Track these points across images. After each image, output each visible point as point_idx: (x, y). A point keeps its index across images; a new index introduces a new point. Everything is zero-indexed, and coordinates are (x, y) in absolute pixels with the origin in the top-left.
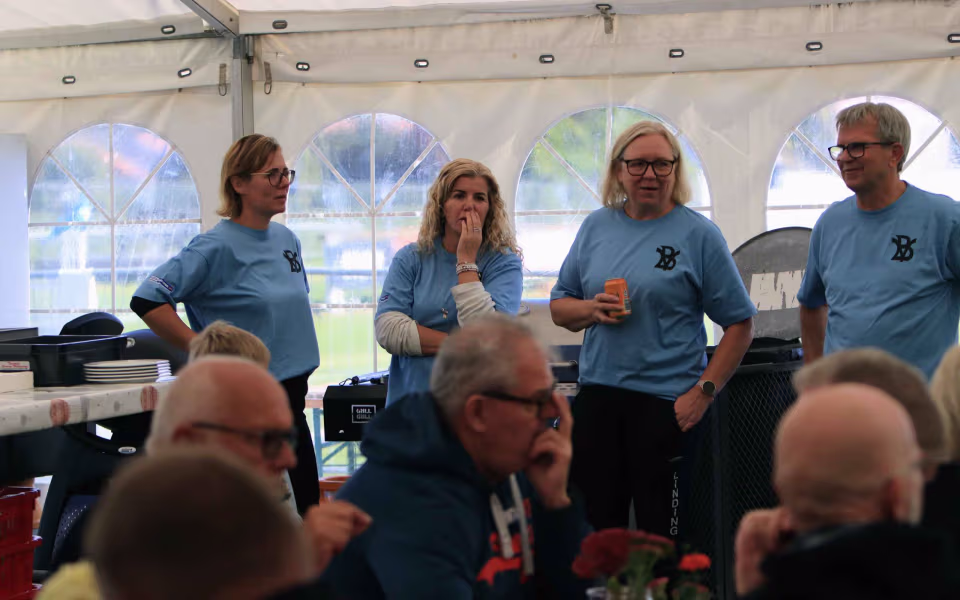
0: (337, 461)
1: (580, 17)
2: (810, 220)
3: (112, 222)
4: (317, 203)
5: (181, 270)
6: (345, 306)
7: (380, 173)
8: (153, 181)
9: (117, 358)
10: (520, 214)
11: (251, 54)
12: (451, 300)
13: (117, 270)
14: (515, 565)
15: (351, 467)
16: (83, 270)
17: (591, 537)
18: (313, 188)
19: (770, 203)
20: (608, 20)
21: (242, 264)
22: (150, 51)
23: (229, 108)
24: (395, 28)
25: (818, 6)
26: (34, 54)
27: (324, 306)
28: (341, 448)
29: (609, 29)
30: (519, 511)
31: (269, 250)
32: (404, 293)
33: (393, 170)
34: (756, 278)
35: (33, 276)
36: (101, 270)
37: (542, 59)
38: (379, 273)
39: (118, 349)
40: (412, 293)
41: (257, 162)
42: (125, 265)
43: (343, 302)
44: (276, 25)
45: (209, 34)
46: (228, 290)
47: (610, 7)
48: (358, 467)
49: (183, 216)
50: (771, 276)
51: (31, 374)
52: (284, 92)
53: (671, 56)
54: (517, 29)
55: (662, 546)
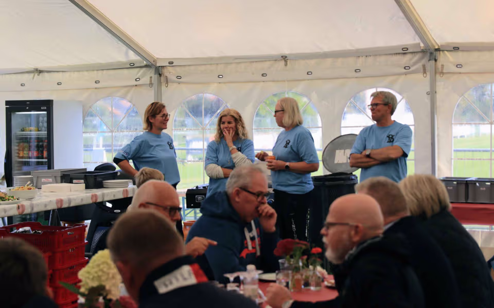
0: (191, 216)
1: (276, 60)
2: (357, 131)
3: (112, 132)
4: (183, 125)
5: (130, 148)
6: (194, 161)
7: (206, 115)
8: (126, 117)
9: (114, 179)
10: (255, 129)
11: (161, 73)
12: (231, 159)
13: (114, 148)
14: (254, 251)
15: (195, 217)
16: (101, 148)
17: (281, 242)
18: (182, 119)
19: (342, 126)
20: (286, 61)
21: (152, 146)
22: (126, 71)
23: (153, 91)
24: (211, 64)
25: (359, 57)
26: (86, 73)
27: (186, 161)
28: (192, 210)
29: (286, 65)
30: (255, 233)
31: (162, 141)
32: (214, 157)
33: (210, 113)
34: (337, 151)
35: (84, 150)
36: (107, 148)
37: (263, 75)
38: (205, 150)
39: (114, 176)
40: (217, 157)
41: (158, 111)
42: (116, 146)
43: (193, 160)
44: (170, 63)
45: (146, 66)
46: (147, 155)
47: (286, 57)
48: (198, 218)
49: (136, 129)
50: (343, 151)
51: (84, 184)
52: (172, 87)
53: (308, 74)
54: (254, 65)
55: (305, 245)
